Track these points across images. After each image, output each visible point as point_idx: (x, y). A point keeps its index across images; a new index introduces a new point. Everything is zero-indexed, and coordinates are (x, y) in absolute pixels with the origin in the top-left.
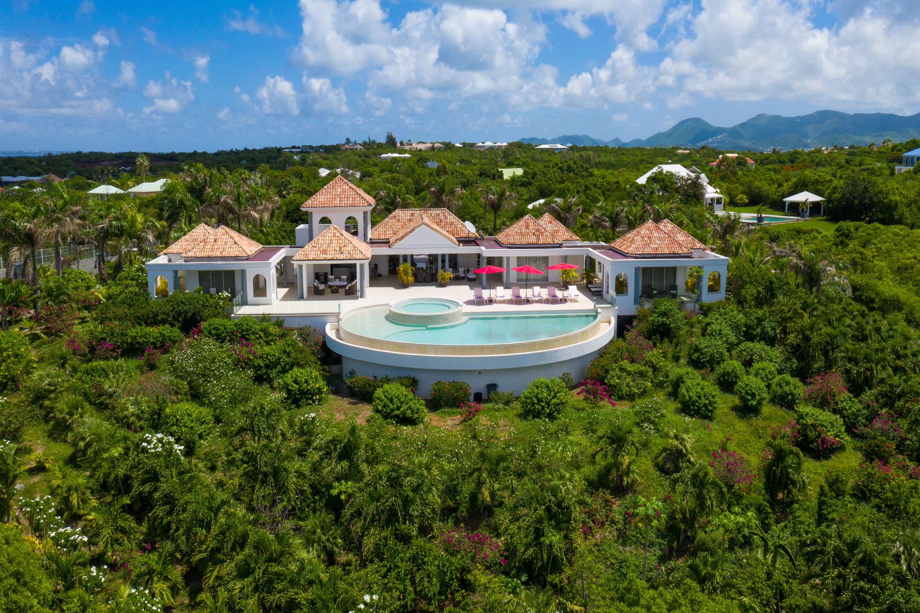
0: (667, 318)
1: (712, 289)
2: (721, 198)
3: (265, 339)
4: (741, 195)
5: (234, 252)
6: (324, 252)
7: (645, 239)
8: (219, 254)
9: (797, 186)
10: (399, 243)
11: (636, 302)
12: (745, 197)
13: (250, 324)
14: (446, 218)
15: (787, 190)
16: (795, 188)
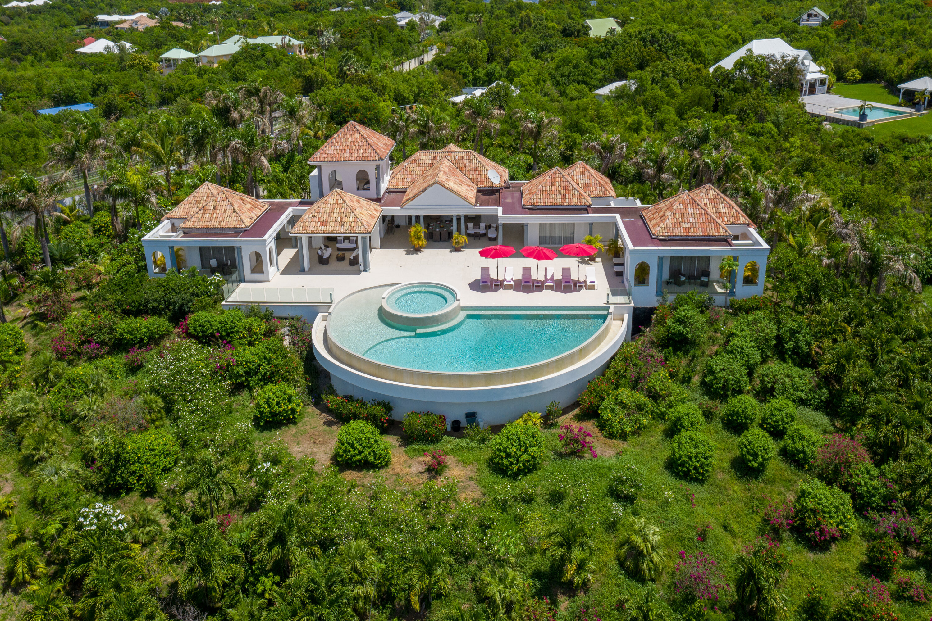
0: (684, 327)
1: (748, 281)
2: (825, 79)
3: (249, 339)
4: (853, 70)
5: (232, 222)
6: (324, 223)
7: (677, 216)
8: (216, 224)
9: (918, 68)
10: (411, 203)
11: (659, 292)
12: (858, 72)
13: (235, 321)
14: (470, 162)
15: (906, 71)
16: (915, 69)
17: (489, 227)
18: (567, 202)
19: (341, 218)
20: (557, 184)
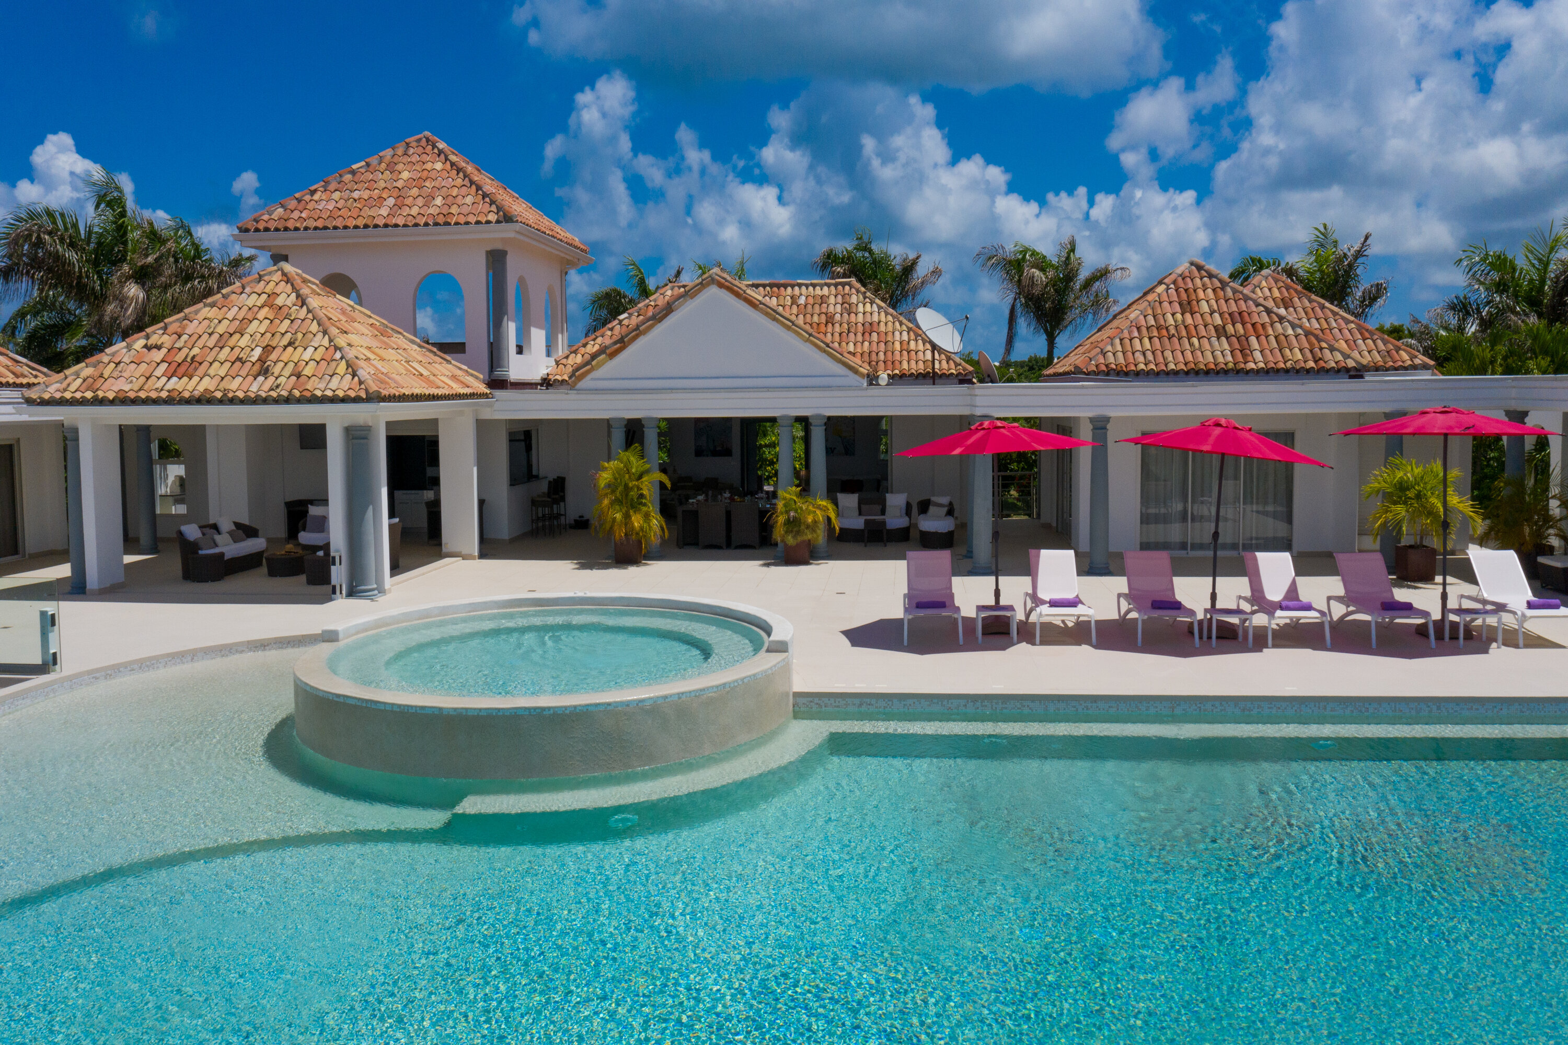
10: (606, 370)
14: (849, 309)
17: (924, 507)
18: (1257, 361)
19: (268, 349)
20: (1205, 307)
